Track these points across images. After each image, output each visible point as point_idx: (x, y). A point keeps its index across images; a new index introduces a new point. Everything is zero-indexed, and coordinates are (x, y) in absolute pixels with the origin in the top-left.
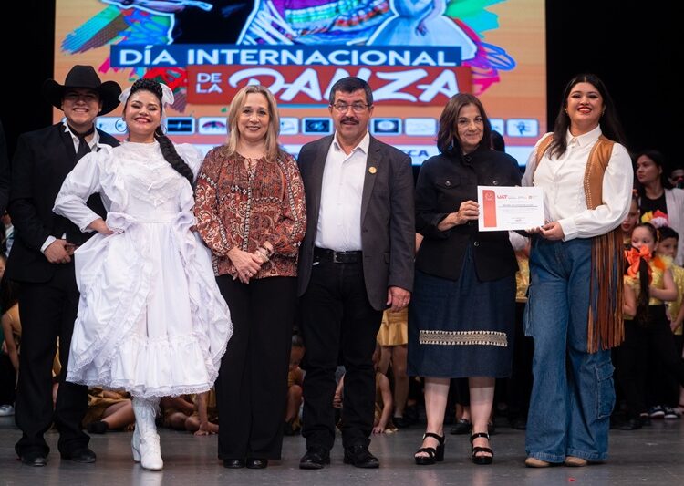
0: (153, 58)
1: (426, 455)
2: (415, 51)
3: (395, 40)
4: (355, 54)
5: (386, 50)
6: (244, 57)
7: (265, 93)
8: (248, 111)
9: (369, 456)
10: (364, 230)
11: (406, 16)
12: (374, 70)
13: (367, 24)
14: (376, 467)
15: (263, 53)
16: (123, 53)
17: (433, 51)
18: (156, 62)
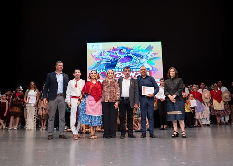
0: (102, 71)
4: (133, 69)
5: (138, 69)
6: (116, 70)
7: (112, 70)
8: (109, 73)
9: (133, 136)
10: (130, 94)
11: (141, 63)
12: (136, 72)
13: (135, 65)
14: (135, 138)
15: (119, 70)
16: (98, 70)
18: (103, 71)
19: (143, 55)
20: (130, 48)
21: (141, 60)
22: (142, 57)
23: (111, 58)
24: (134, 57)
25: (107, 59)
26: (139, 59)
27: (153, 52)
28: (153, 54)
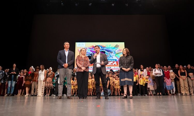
1: (124, 97)
2: (112, 60)
3: (110, 59)
11: (111, 56)
17: (114, 60)
19: (112, 51)
20: (104, 46)
21: (111, 54)
22: (112, 52)
23: (91, 53)
24: (106, 52)
25: (88, 53)
26: (110, 53)
27: (119, 49)
28: (119, 50)
